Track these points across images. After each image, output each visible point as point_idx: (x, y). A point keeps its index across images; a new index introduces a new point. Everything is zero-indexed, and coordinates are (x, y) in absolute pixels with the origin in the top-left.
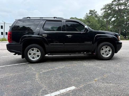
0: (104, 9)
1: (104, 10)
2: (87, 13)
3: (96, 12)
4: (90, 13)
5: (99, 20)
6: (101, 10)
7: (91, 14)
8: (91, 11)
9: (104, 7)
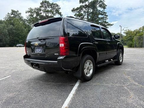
0: (29, 12)
1: (29, 14)
2: (8, 13)
3: (20, 14)
4: (12, 14)
5: (24, 24)
6: (26, 13)
7: (14, 15)
8: (13, 12)
9: (29, 10)
